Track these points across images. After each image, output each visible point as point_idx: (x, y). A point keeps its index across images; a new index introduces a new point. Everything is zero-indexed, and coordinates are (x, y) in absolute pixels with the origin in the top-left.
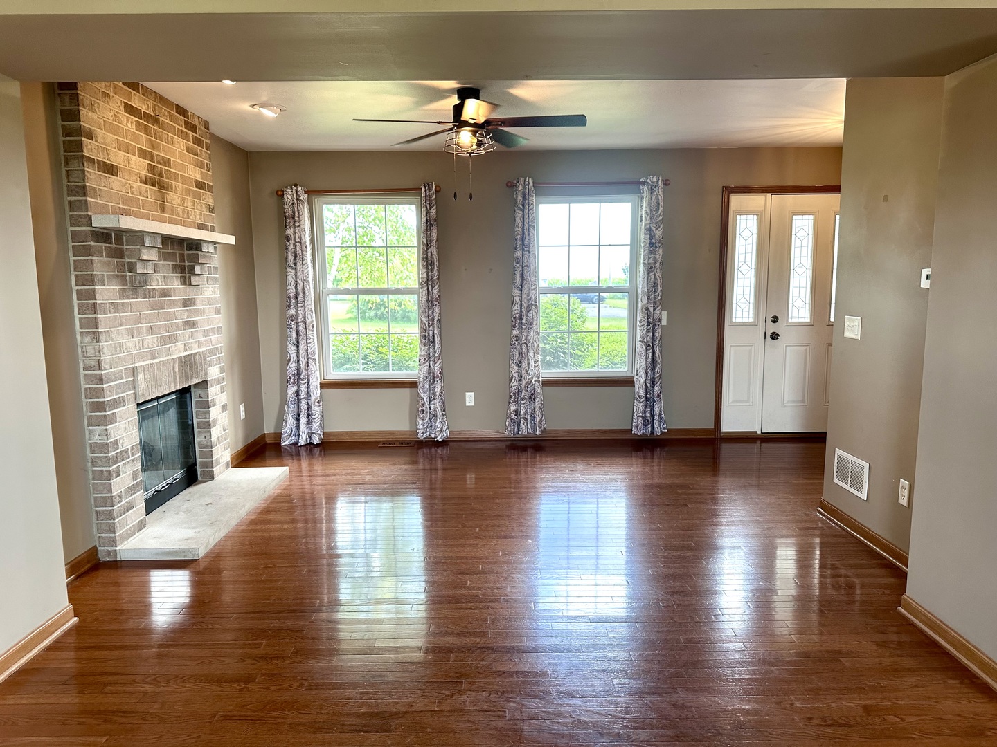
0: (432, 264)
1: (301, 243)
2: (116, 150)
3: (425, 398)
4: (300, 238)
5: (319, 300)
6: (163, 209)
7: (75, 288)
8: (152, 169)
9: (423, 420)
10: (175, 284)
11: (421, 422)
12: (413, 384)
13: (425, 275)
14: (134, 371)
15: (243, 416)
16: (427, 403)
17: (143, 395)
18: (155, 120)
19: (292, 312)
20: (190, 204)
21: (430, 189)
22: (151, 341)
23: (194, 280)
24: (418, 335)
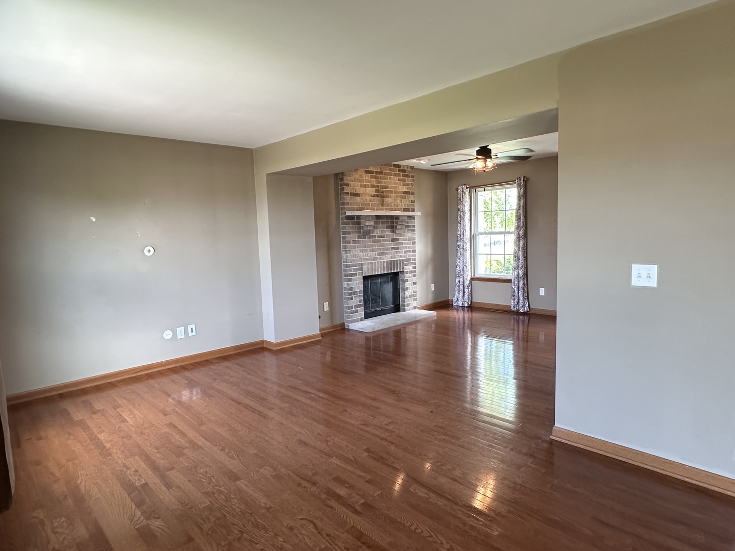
0: (520, 219)
1: (463, 211)
2: (360, 188)
3: (515, 289)
4: (463, 209)
5: (473, 238)
6: (382, 205)
7: (342, 235)
8: (377, 191)
9: (514, 300)
10: (388, 233)
11: (512, 301)
12: (509, 281)
13: (516, 225)
14: (362, 264)
15: (433, 289)
16: (516, 291)
17: (365, 273)
18: (381, 173)
19: (459, 243)
20: (399, 201)
21: (520, 180)
22: (372, 254)
23: (397, 231)
24: (513, 256)
